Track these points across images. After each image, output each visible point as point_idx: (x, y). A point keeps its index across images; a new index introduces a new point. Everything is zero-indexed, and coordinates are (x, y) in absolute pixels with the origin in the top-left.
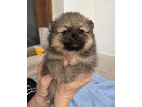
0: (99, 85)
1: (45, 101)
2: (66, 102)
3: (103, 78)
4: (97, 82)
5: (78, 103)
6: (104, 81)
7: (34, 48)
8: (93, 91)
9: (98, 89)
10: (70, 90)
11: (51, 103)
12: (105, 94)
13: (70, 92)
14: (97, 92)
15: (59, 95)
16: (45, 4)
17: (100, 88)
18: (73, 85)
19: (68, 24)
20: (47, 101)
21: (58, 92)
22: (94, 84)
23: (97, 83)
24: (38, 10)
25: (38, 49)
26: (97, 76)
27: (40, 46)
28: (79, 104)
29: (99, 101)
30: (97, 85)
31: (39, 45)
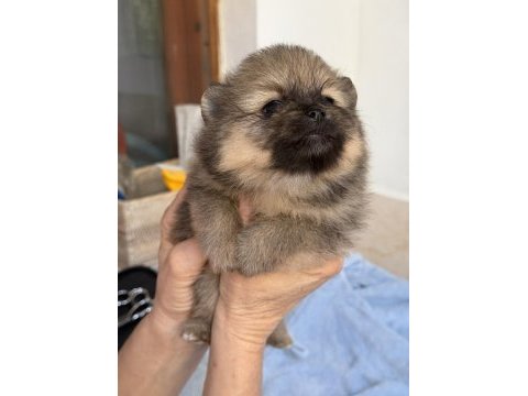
0: (370, 292)
1: (181, 335)
2: (254, 342)
3: (380, 270)
4: (364, 283)
5: (301, 350)
6: (385, 280)
7: (160, 170)
8: (350, 312)
9: (368, 308)
10: (267, 300)
11: (201, 343)
12: (390, 324)
13: (265, 307)
14: (363, 314)
15: (227, 317)
16: (197, 27)
17: (374, 301)
18: (275, 284)
19: (280, 78)
20: (186, 336)
21: (227, 307)
22: (355, 288)
23: (362, 286)
24: (175, 49)
25: (172, 172)
26: (360, 266)
27: (178, 164)
28: (305, 354)
29: (370, 346)
30: (363, 291)
31: (174, 161)
